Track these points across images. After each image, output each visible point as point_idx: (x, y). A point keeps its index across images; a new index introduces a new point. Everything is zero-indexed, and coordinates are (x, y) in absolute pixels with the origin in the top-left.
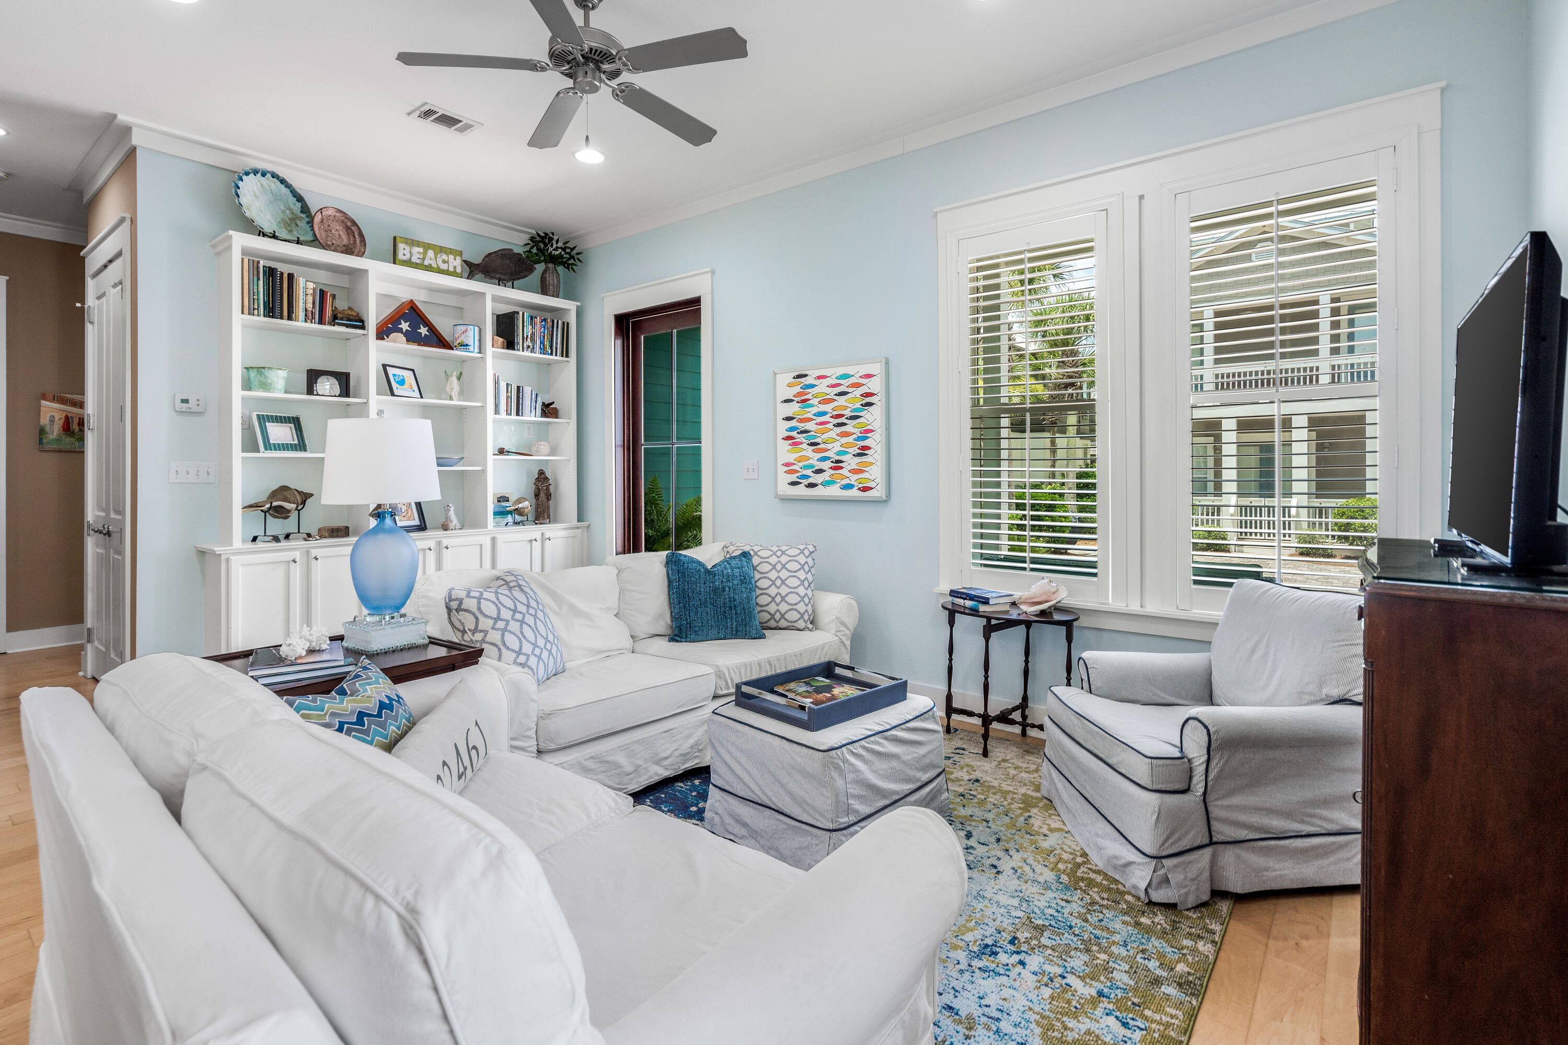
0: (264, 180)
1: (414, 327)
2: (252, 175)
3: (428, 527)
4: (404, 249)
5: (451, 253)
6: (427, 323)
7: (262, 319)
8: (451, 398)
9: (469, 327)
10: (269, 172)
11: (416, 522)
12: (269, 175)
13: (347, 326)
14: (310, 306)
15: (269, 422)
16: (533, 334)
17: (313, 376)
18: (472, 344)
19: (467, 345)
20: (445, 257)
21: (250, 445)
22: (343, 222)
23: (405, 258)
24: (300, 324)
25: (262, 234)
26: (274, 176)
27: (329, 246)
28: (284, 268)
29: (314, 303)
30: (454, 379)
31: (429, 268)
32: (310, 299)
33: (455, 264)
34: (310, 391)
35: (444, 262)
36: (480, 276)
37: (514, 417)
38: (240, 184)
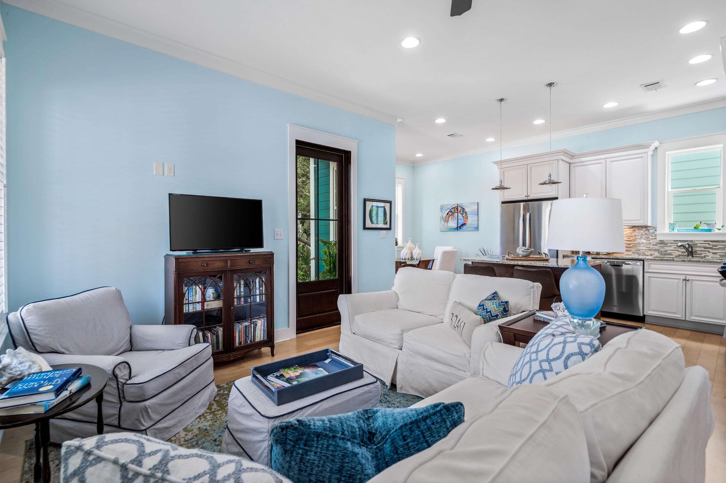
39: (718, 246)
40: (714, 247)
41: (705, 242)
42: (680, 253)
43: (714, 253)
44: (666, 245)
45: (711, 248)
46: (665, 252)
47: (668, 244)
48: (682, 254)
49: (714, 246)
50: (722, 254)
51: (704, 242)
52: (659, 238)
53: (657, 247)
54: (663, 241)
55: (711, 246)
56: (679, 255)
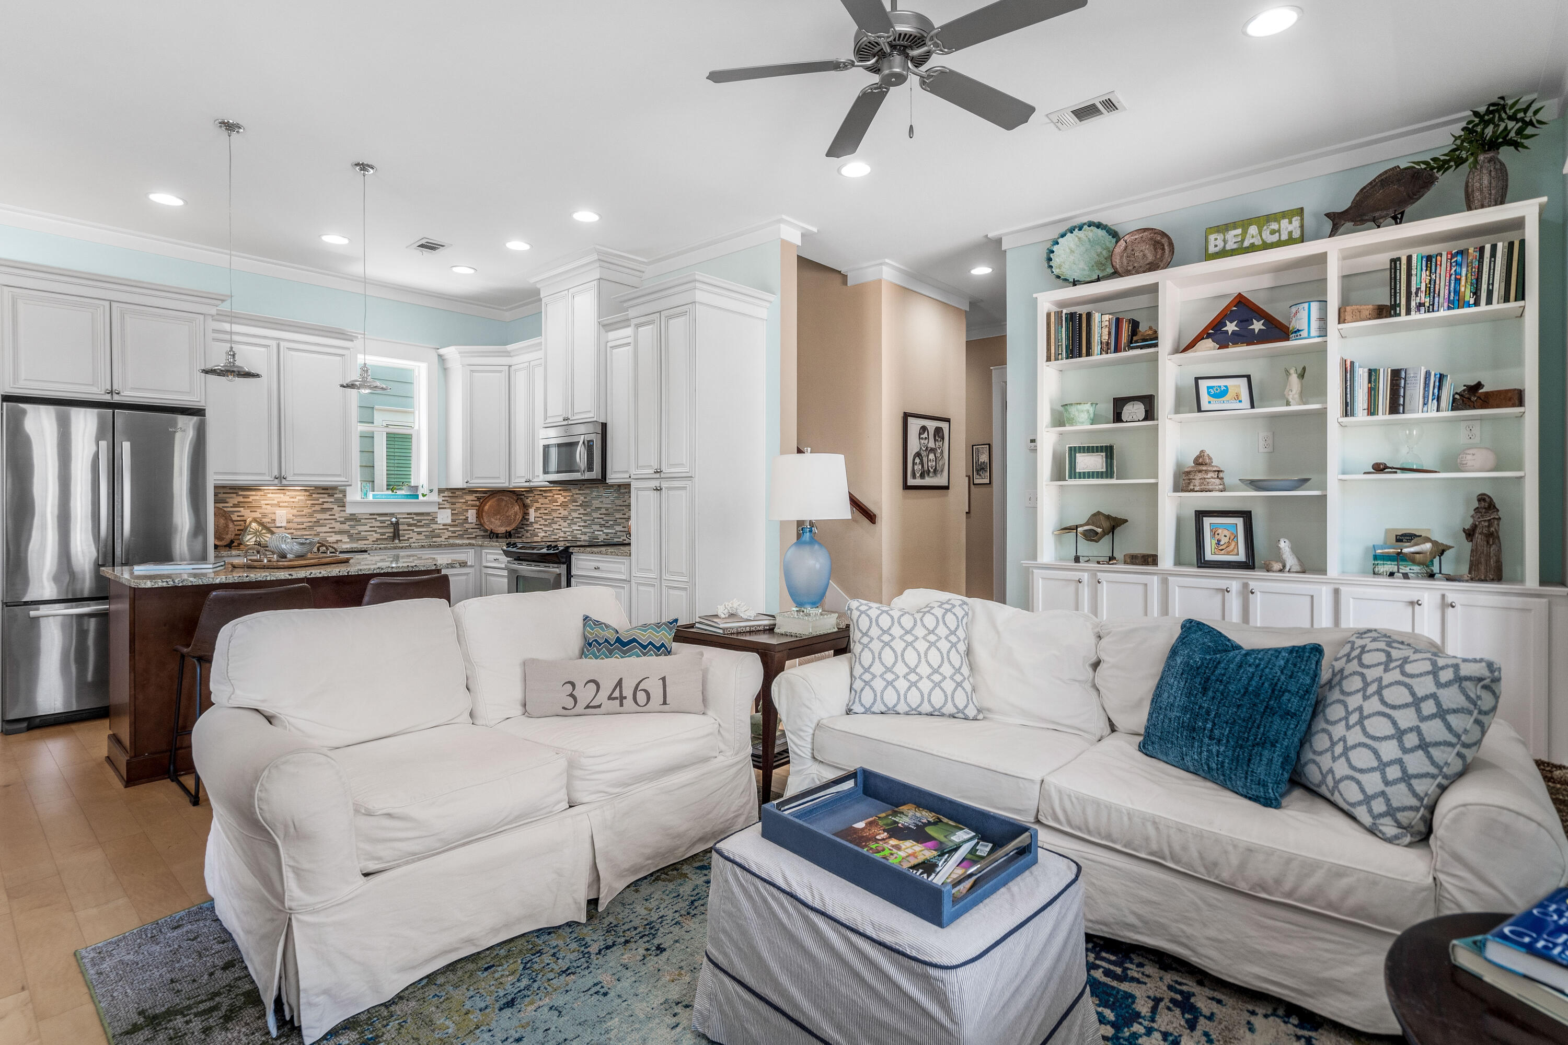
0: (1081, 234)
1: (1244, 322)
2: (1069, 234)
3: (1256, 566)
4: (1216, 239)
5: (1284, 217)
6: (1260, 314)
7: (1065, 361)
8: (1288, 404)
9: (1301, 306)
10: (1085, 224)
11: (1241, 557)
12: (1085, 227)
13: (1141, 347)
14: (1105, 337)
15: (1080, 452)
16: (1432, 283)
17: (1119, 404)
18: (1306, 327)
19: (1299, 331)
20: (1274, 226)
21: (1058, 475)
22: (1151, 239)
23: (1217, 249)
24: (1096, 357)
25: (1075, 283)
26: (1090, 224)
27: (1130, 271)
28: (1081, 310)
29: (1110, 333)
30: (1294, 378)
31: (1252, 248)
32: (1106, 331)
33: (1290, 228)
34: (1118, 418)
35: (1273, 232)
36: (1349, 225)
37: (1383, 416)
38: (1055, 248)
39: (424, 522)
40: (419, 524)
41: (409, 516)
42: (378, 536)
43: (419, 533)
44: (358, 523)
45: (415, 525)
46: (358, 536)
47: (362, 521)
48: (381, 537)
49: (420, 521)
50: (427, 533)
51: (407, 516)
52: (349, 510)
53: (346, 527)
54: (355, 514)
55: (415, 522)
56: (378, 539)
